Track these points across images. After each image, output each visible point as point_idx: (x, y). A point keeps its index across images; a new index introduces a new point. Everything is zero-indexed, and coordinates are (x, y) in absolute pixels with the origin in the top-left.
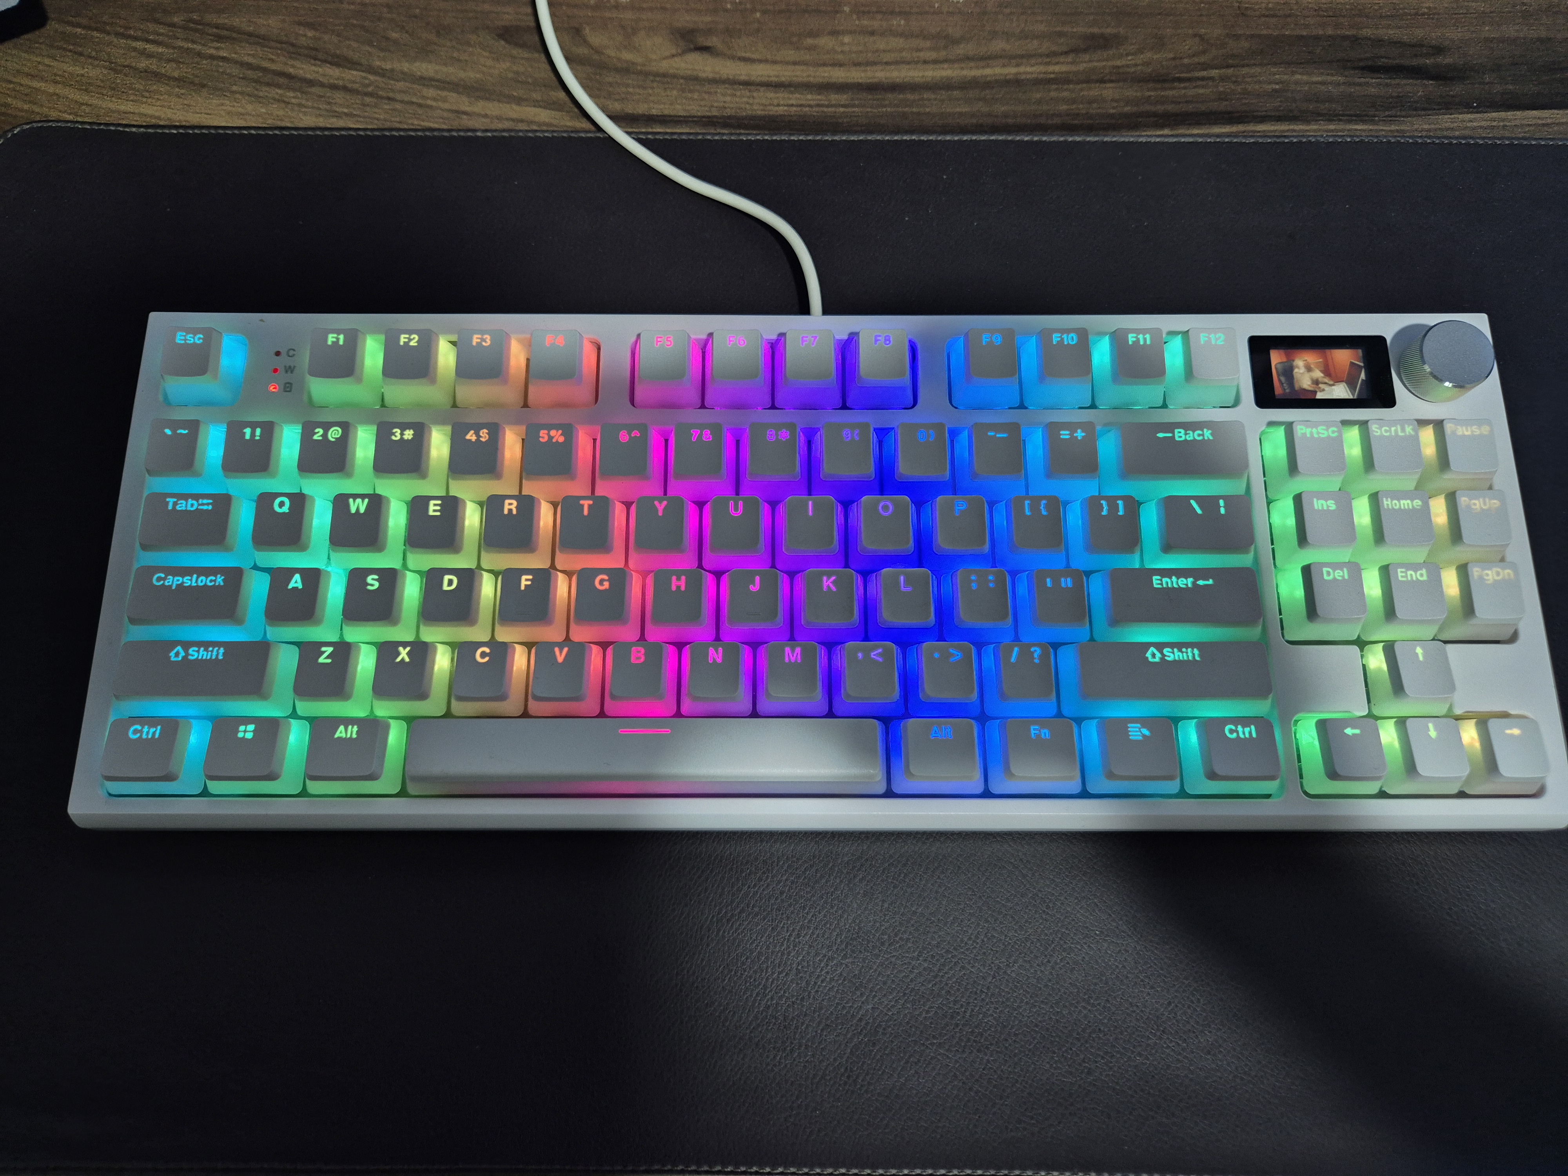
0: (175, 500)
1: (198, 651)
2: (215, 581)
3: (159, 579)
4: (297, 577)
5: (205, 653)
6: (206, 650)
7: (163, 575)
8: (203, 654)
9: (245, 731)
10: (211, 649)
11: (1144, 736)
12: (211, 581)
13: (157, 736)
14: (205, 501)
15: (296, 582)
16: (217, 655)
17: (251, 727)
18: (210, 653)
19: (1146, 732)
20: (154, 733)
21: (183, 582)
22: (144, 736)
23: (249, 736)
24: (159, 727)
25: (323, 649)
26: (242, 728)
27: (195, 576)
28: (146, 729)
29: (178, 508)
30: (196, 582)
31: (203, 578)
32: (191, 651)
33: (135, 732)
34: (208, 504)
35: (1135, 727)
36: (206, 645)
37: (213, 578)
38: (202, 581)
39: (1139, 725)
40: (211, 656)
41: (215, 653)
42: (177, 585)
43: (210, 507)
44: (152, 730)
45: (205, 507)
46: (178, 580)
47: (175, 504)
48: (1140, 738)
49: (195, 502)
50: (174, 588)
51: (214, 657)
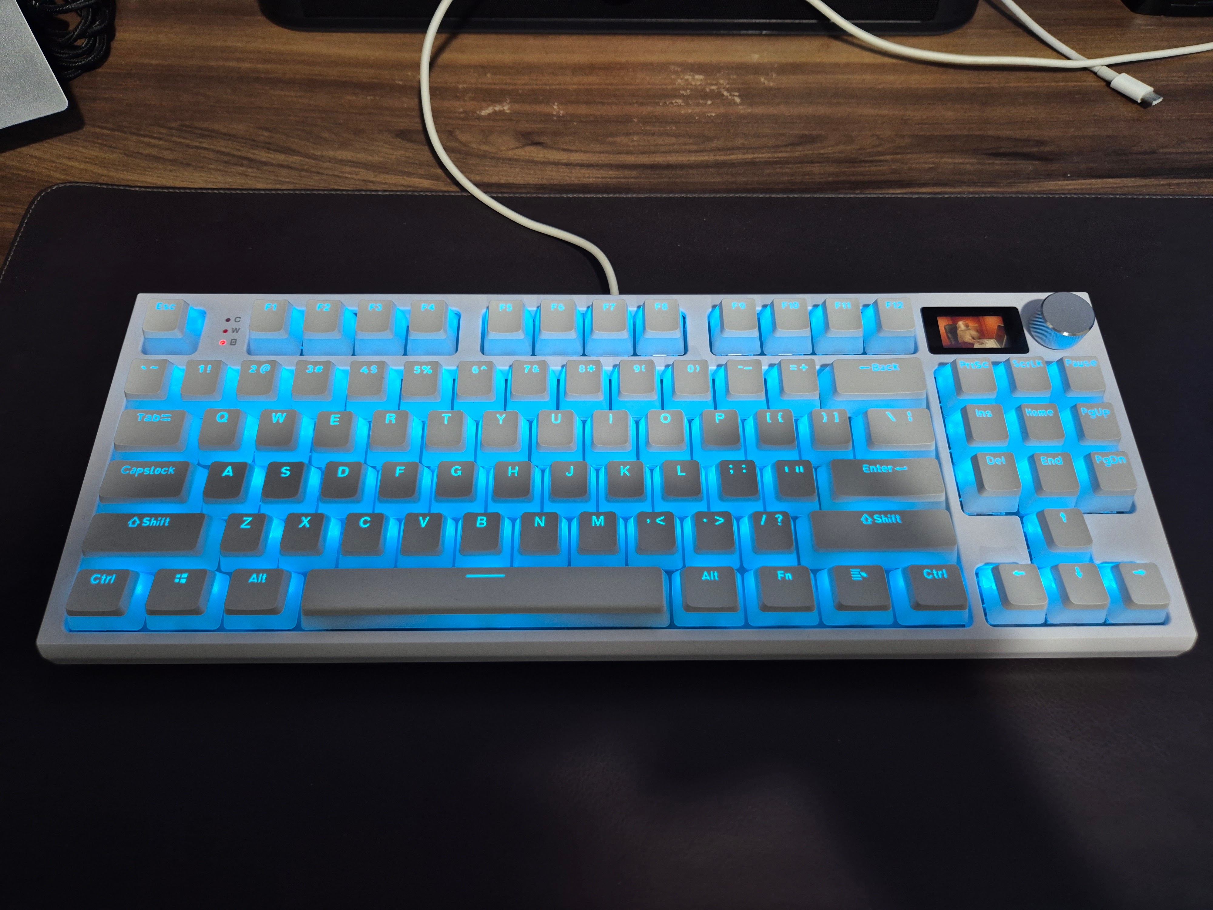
0: (144, 414)
1: (150, 521)
2: (168, 471)
3: (126, 470)
4: (229, 468)
5: (155, 522)
6: (156, 519)
7: (129, 467)
8: (154, 522)
9: (180, 578)
10: (160, 518)
11: (862, 577)
12: (165, 471)
13: (112, 582)
14: (166, 415)
15: (228, 472)
16: (164, 523)
17: (185, 575)
18: (159, 522)
19: (864, 574)
20: (110, 580)
21: (144, 472)
22: (102, 582)
23: (183, 581)
24: (114, 576)
25: (245, 518)
26: (178, 576)
27: (153, 468)
28: (104, 577)
29: (145, 420)
30: (154, 471)
31: (159, 469)
32: (145, 521)
33: (96, 579)
34: (168, 417)
35: (856, 572)
36: (156, 516)
37: (167, 469)
38: (158, 471)
39: (858, 570)
40: (160, 523)
41: (162, 522)
42: (139, 474)
43: (169, 419)
44: (109, 578)
45: (166, 420)
46: (140, 470)
47: (144, 417)
48: (860, 579)
49: (158, 416)
50: (136, 476)
51: (161, 525)
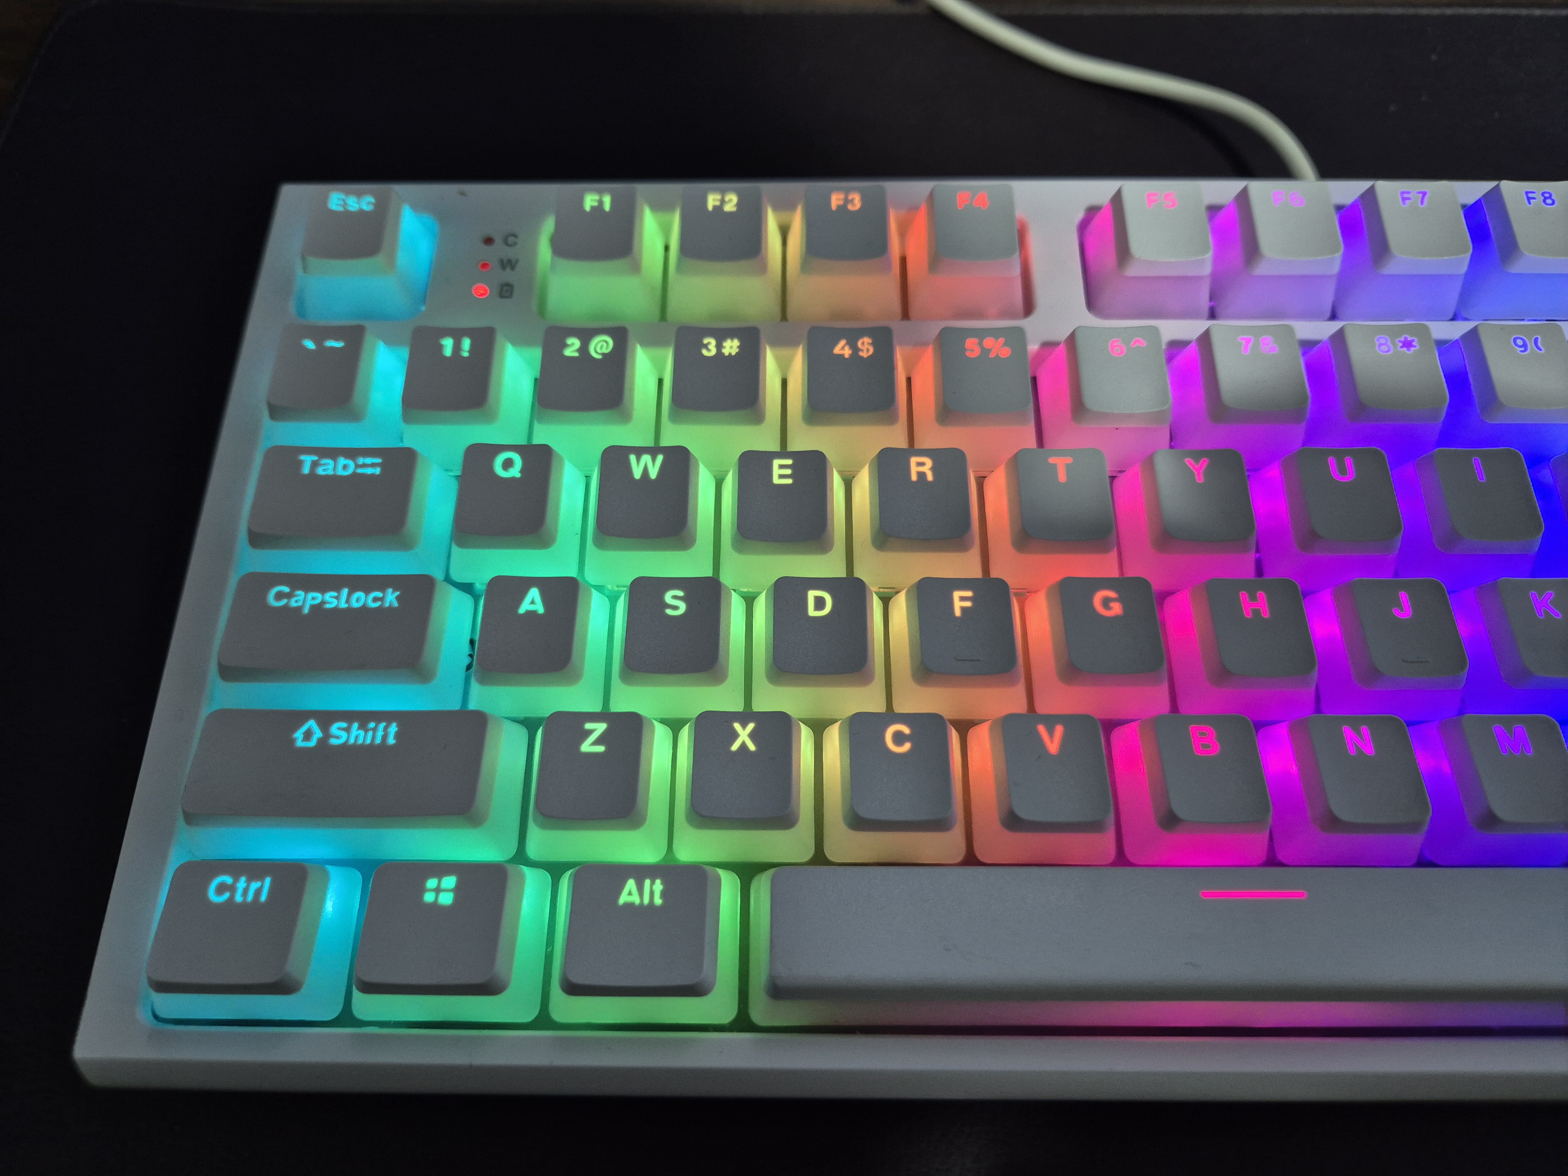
0: (315, 458)
1: (348, 730)
2: (381, 599)
3: (279, 596)
4: (534, 593)
5: (362, 733)
6: (363, 727)
7: (286, 589)
8: (357, 735)
9: (438, 890)
10: (372, 725)
12: (375, 600)
13: (263, 898)
14: (369, 461)
15: (533, 602)
16: (385, 737)
17: (450, 882)
18: (370, 733)
20: (258, 892)
21: (323, 602)
22: (239, 898)
23: (446, 899)
24: (268, 881)
25: (588, 726)
26: (432, 883)
27: (345, 591)
28: (242, 884)
29: (320, 471)
30: (347, 601)
31: (360, 594)
32: (335, 729)
33: (221, 888)
34: (373, 465)
36: (364, 718)
37: (379, 594)
38: (359, 599)
40: (374, 738)
41: (380, 734)
42: (313, 607)
43: (377, 471)
44: (255, 885)
45: (369, 471)
46: (313, 598)
47: (315, 465)
49: (351, 463)
50: (306, 610)
51: (378, 741)
